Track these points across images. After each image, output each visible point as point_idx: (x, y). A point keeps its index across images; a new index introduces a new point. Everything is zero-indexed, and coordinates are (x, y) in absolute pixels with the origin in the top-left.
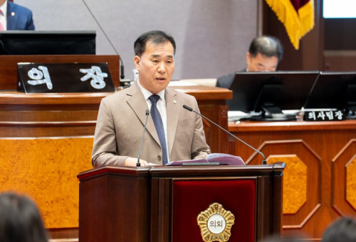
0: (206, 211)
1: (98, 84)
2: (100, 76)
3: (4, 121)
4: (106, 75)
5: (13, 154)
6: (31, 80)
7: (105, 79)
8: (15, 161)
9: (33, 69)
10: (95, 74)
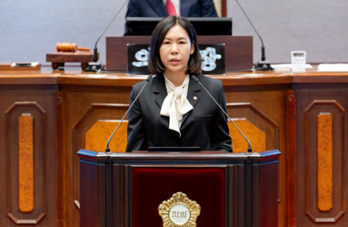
0: (169, 201)
1: (208, 66)
2: (212, 58)
3: (109, 103)
4: (219, 57)
5: (118, 136)
6: (137, 61)
7: (217, 61)
8: (120, 144)
9: (142, 50)
10: (208, 55)
